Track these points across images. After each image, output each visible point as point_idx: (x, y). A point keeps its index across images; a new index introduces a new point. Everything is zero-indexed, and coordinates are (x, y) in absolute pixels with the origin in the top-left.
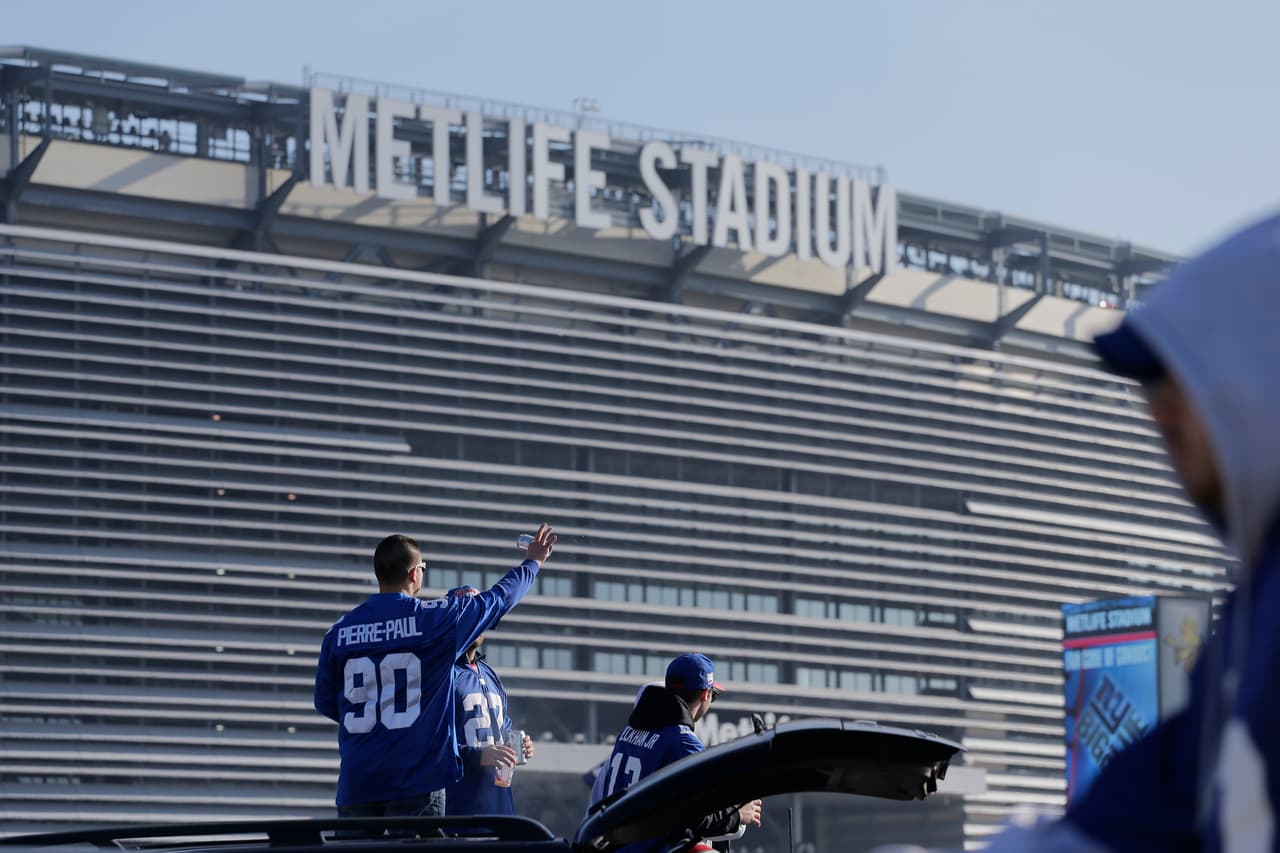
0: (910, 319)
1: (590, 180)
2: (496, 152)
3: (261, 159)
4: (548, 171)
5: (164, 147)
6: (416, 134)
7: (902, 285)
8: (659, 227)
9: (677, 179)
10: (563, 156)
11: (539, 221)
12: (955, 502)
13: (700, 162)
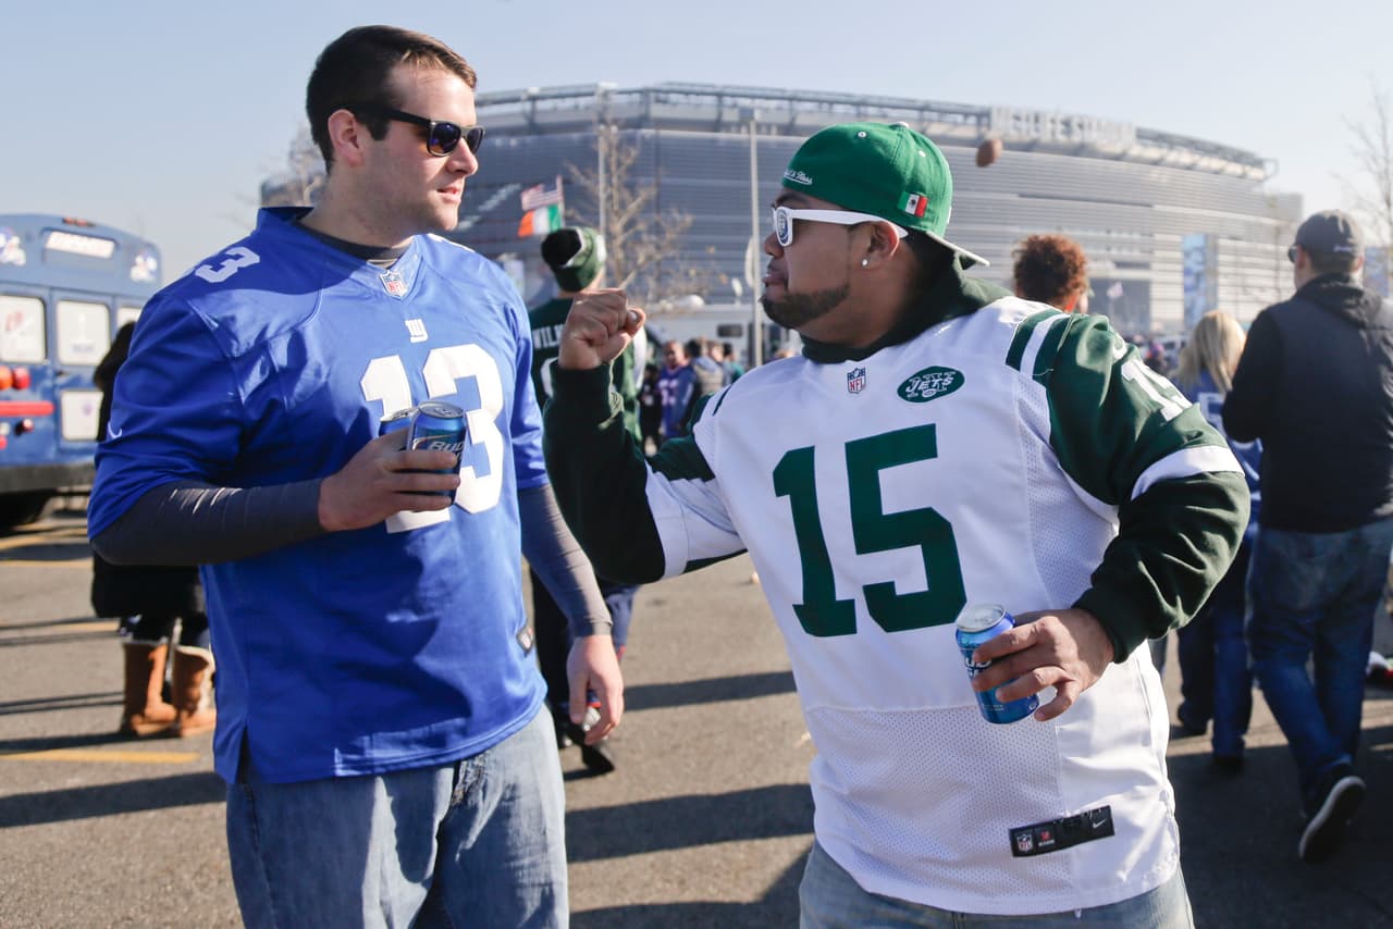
0: (1138, 160)
1: (1060, 127)
2: (1037, 120)
3: (979, 124)
4: (1049, 126)
5: (955, 124)
6: (1017, 118)
7: (1136, 150)
8: (1076, 138)
9: (1081, 126)
10: (1053, 121)
11: (1046, 137)
12: (1149, 206)
13: (1086, 122)
